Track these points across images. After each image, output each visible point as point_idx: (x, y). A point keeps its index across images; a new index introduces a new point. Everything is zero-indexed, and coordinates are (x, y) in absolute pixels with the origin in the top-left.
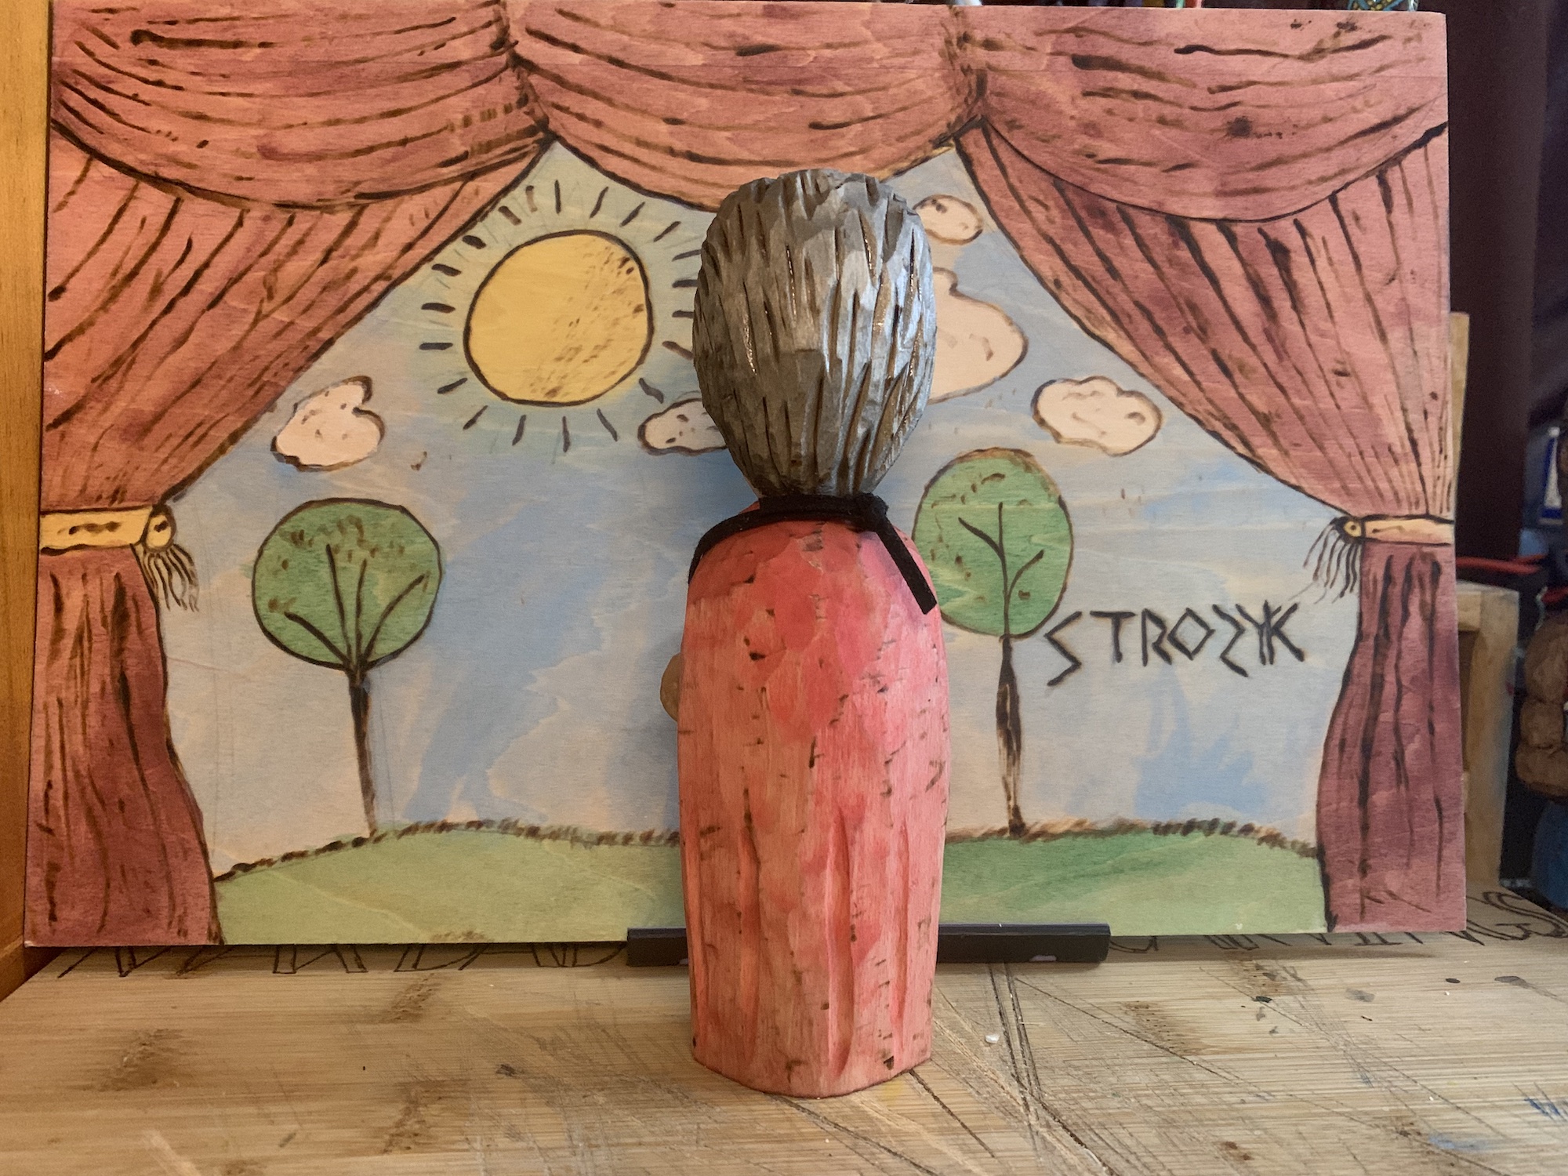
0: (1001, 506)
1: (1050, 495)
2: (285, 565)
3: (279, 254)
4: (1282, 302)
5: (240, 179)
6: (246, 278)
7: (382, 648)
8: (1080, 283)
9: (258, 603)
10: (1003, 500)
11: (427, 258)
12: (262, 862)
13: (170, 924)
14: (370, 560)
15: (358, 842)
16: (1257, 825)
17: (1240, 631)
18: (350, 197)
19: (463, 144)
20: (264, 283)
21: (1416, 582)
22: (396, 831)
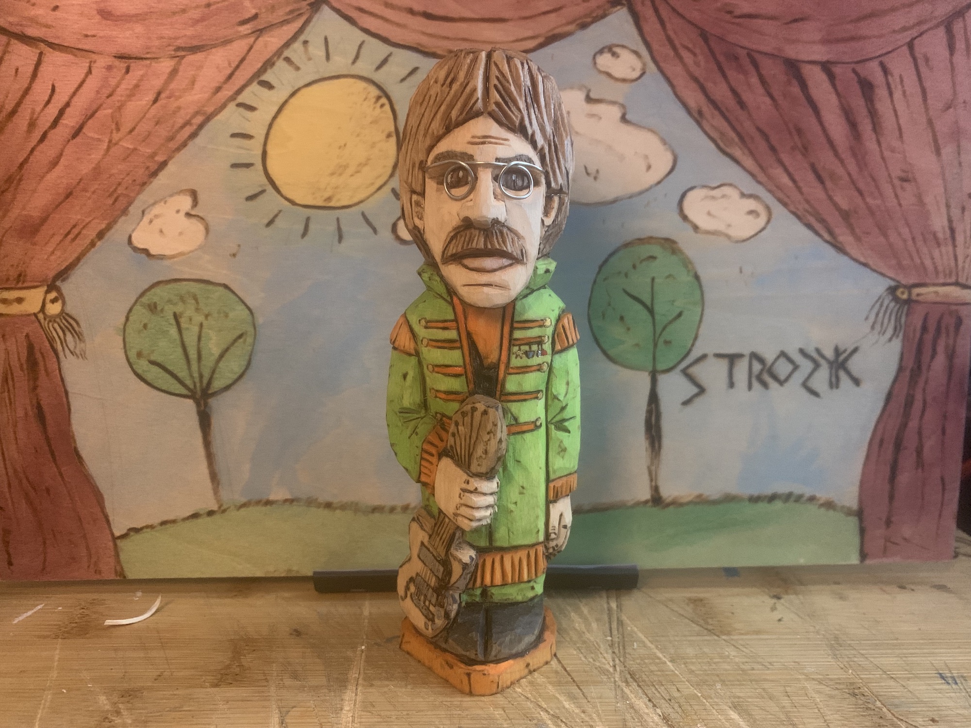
0: (653, 279)
1: (689, 271)
2: (145, 326)
3: (122, 96)
4: (866, 127)
5: (86, 36)
6: (97, 115)
7: (217, 384)
8: (716, 113)
9: (128, 353)
10: (653, 275)
11: (232, 98)
12: (147, 527)
13: (88, 567)
14: (205, 323)
15: (211, 513)
16: (818, 495)
17: (817, 366)
18: (170, 51)
19: (254, 8)
20: (112, 117)
21: (943, 330)
22: (235, 506)
